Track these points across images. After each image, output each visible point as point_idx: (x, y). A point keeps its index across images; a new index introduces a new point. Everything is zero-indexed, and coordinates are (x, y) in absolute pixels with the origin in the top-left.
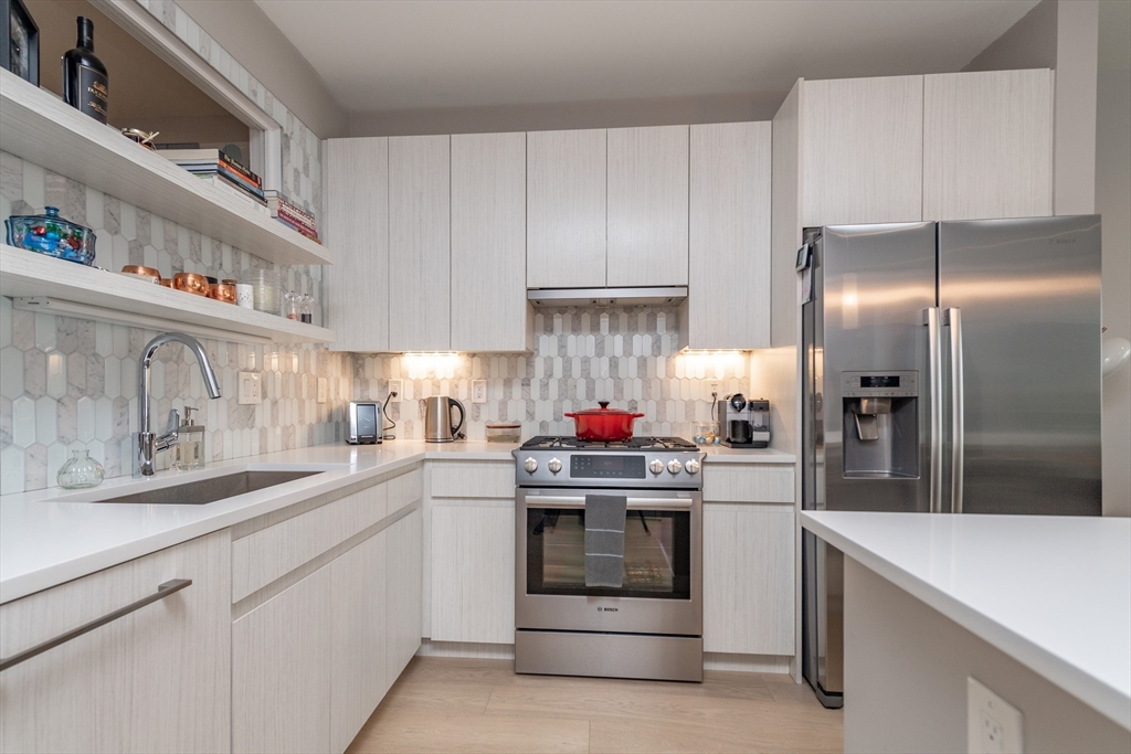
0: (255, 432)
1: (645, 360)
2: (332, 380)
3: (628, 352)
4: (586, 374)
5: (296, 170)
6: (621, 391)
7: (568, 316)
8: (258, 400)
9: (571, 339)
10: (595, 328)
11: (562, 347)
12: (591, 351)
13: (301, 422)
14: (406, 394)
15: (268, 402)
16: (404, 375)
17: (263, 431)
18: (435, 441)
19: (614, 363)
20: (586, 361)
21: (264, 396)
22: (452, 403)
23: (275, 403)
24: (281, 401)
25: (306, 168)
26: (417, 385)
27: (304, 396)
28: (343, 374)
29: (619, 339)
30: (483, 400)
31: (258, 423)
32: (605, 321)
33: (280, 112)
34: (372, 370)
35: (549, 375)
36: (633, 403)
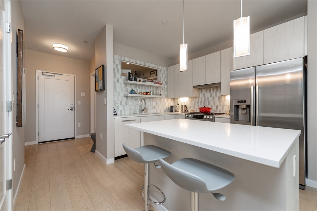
0: (156, 110)
1: (220, 97)
2: (169, 102)
3: (216, 96)
4: (208, 100)
5: (162, 74)
6: (215, 104)
7: (205, 89)
8: (156, 105)
9: (206, 94)
10: (210, 91)
11: (204, 95)
12: (209, 96)
13: (163, 108)
14: (180, 105)
15: (157, 106)
16: (180, 101)
17: (157, 109)
18: (183, 112)
19: (213, 98)
20: (208, 98)
21: (157, 105)
22: (185, 106)
23: (159, 106)
24: (160, 106)
25: (164, 73)
26: (182, 103)
27: (164, 105)
28: (171, 101)
29: (214, 93)
30: (191, 105)
31: (156, 108)
32: (212, 89)
33: (160, 67)
34: (176, 100)
35: (202, 101)
36: (212, 106)
